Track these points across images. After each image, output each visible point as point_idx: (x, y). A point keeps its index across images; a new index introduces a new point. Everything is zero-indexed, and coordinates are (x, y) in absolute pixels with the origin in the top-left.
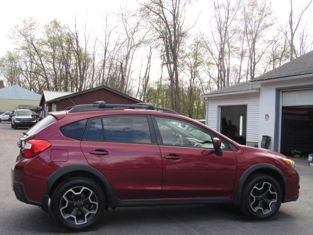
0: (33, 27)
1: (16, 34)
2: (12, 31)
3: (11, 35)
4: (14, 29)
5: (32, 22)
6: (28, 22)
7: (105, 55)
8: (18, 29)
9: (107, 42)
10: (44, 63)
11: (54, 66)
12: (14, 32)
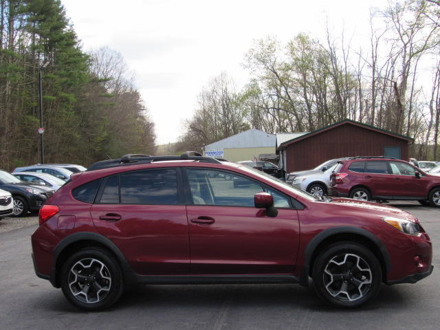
0: (273, 49)
1: (252, 61)
2: (247, 58)
3: (246, 64)
4: (249, 55)
5: (270, 42)
6: (267, 43)
7: (374, 75)
8: (255, 53)
9: (374, 55)
10: (291, 95)
11: (306, 98)
12: (250, 59)
